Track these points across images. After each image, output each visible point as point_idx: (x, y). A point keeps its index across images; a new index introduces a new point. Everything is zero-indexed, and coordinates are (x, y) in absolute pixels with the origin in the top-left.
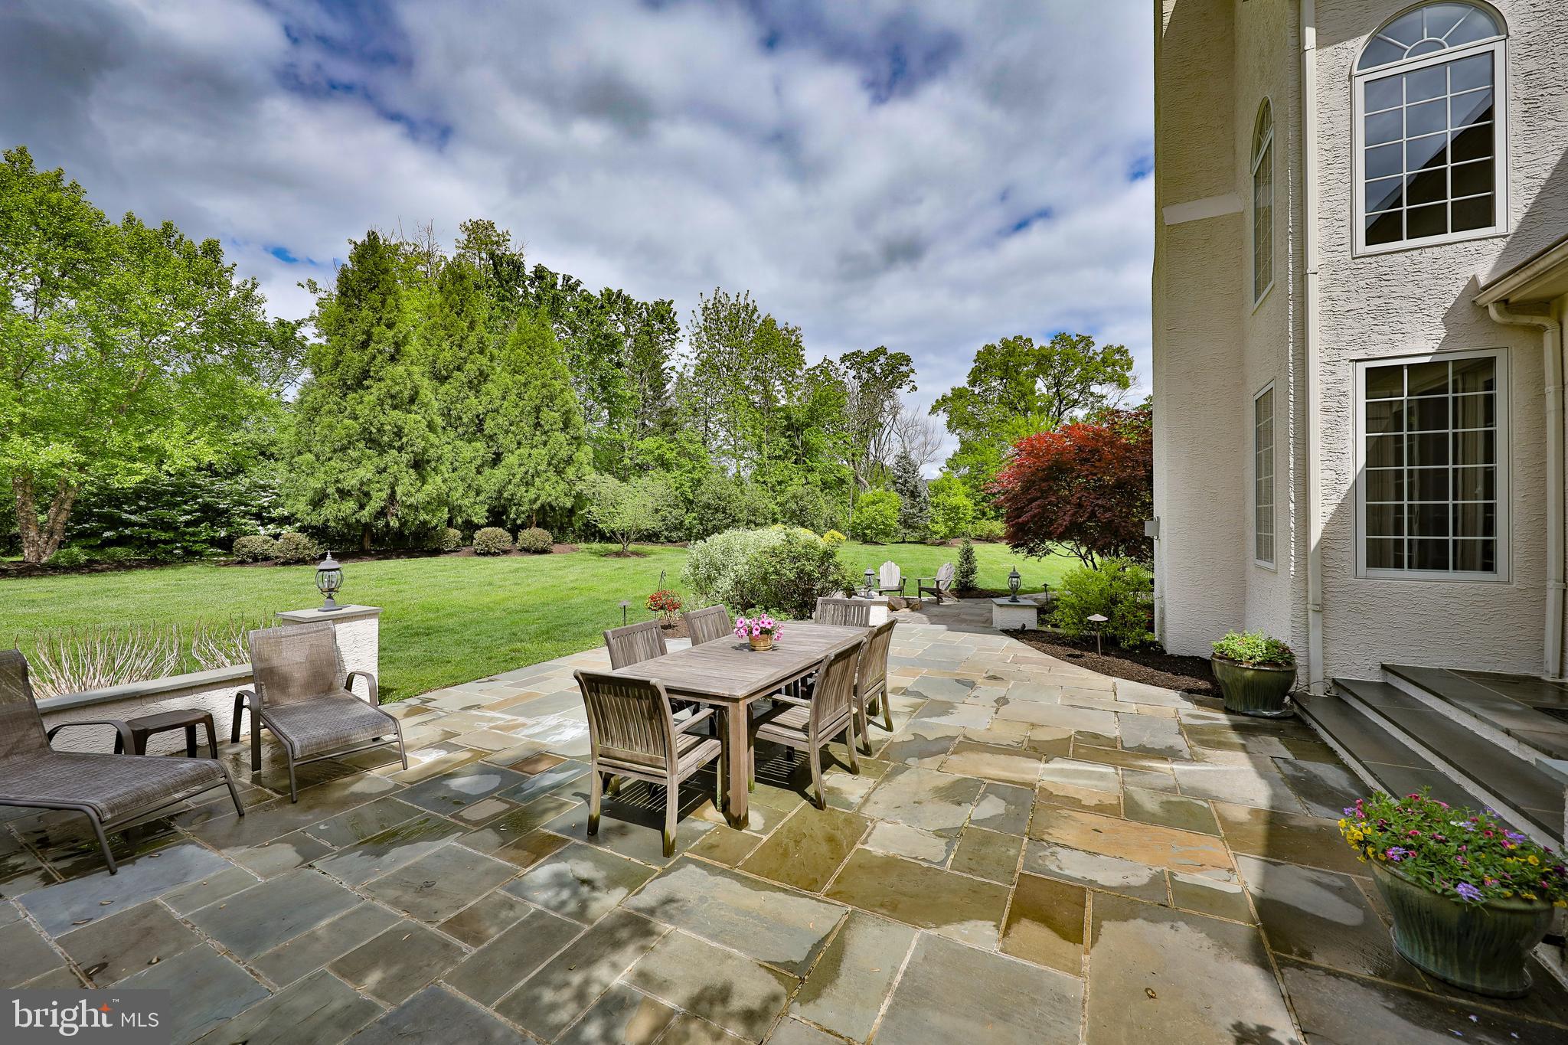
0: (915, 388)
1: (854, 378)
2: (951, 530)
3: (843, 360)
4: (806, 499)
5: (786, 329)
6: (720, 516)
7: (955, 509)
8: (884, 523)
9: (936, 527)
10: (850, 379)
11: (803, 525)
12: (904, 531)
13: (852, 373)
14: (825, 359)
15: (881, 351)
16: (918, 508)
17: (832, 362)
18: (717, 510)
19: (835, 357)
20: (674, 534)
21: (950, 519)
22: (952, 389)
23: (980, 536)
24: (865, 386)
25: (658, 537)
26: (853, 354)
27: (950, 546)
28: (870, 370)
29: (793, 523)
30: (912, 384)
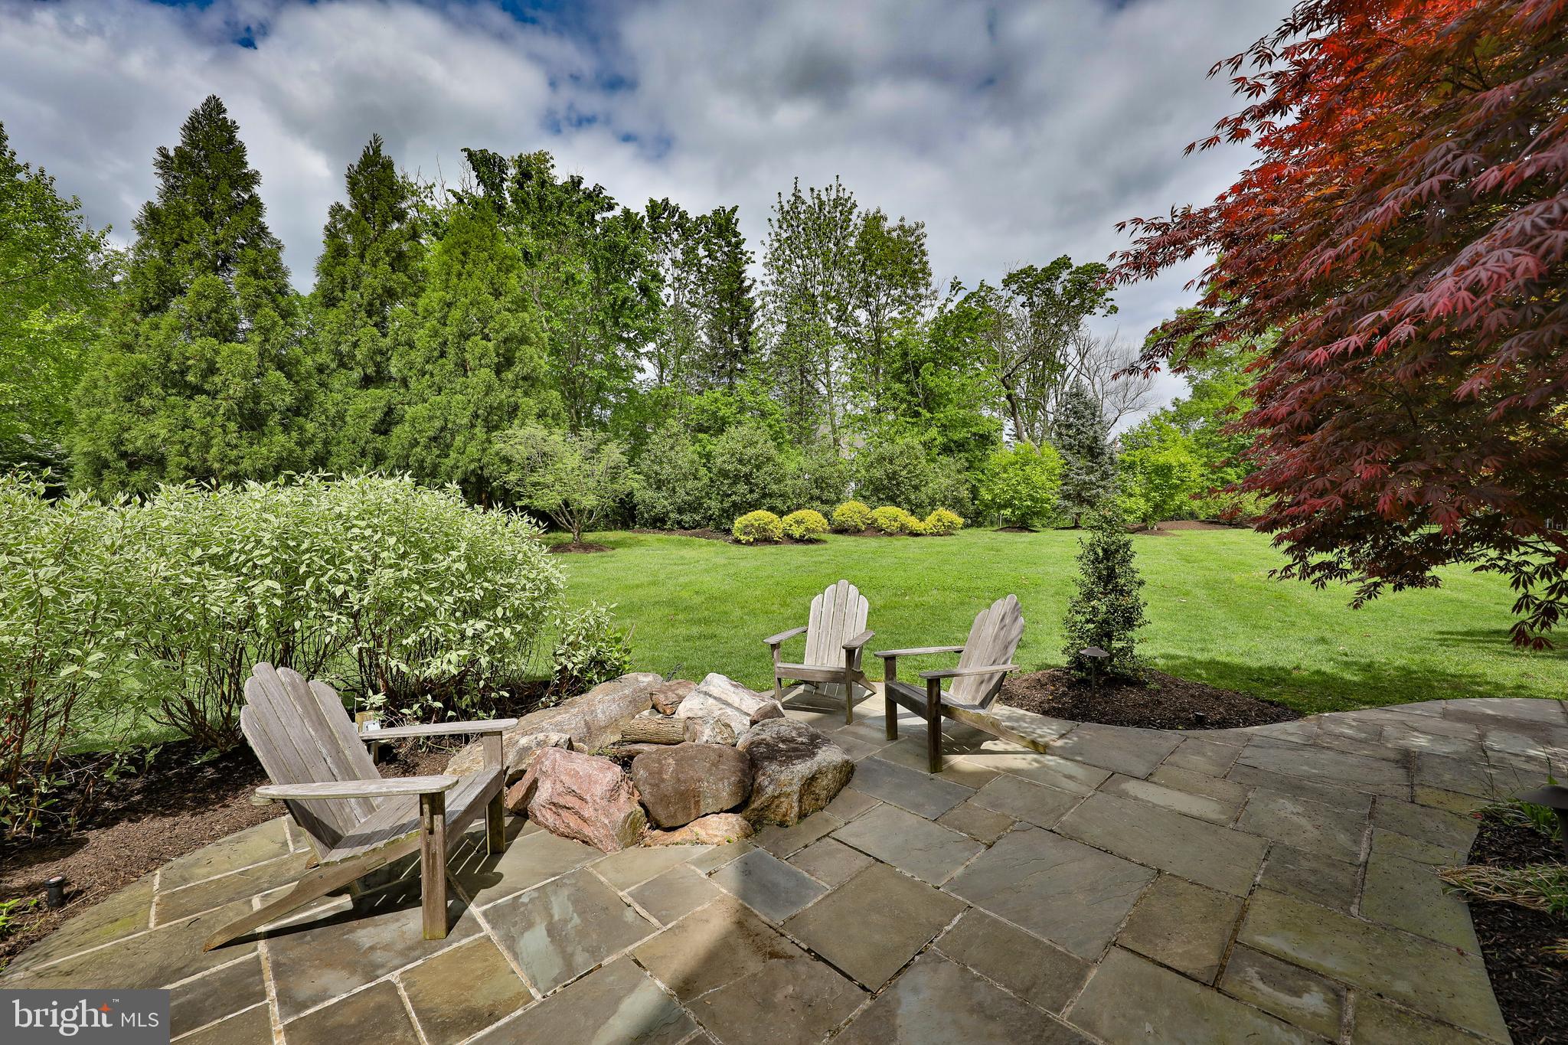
0: (1114, 309)
1: (1023, 306)
2: (1156, 507)
3: (1006, 283)
4: (897, 462)
5: (902, 227)
6: (742, 488)
7: (1164, 471)
8: (1032, 499)
9: (1130, 503)
10: (1018, 309)
11: (893, 500)
12: (1076, 510)
13: (1022, 299)
14: (982, 285)
15: (1063, 263)
16: (1098, 474)
17: (991, 289)
18: (736, 479)
19: (995, 281)
20: (686, 518)
21: (1157, 488)
22: (1178, 312)
23: (1215, 516)
24: (1039, 316)
25: (663, 521)
26: (1022, 272)
27: (1156, 534)
28: (1048, 293)
29: (880, 499)
30: (1109, 304)
